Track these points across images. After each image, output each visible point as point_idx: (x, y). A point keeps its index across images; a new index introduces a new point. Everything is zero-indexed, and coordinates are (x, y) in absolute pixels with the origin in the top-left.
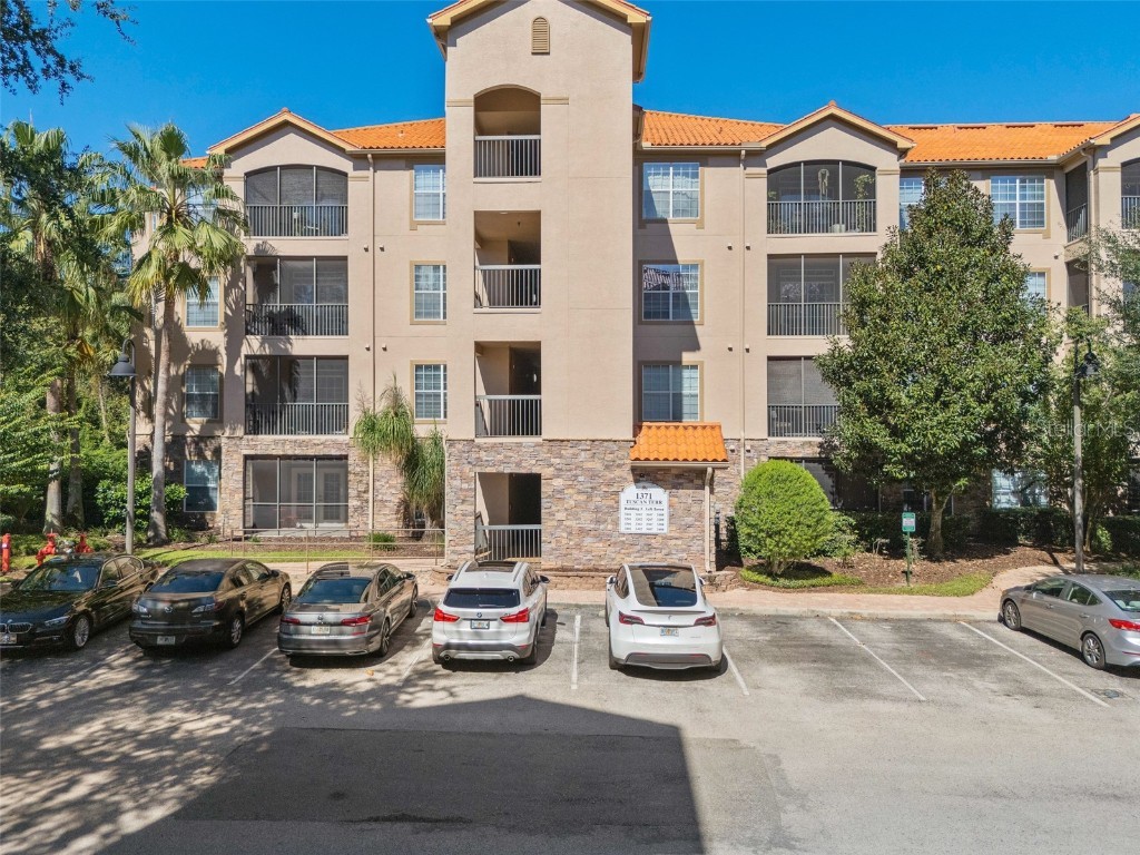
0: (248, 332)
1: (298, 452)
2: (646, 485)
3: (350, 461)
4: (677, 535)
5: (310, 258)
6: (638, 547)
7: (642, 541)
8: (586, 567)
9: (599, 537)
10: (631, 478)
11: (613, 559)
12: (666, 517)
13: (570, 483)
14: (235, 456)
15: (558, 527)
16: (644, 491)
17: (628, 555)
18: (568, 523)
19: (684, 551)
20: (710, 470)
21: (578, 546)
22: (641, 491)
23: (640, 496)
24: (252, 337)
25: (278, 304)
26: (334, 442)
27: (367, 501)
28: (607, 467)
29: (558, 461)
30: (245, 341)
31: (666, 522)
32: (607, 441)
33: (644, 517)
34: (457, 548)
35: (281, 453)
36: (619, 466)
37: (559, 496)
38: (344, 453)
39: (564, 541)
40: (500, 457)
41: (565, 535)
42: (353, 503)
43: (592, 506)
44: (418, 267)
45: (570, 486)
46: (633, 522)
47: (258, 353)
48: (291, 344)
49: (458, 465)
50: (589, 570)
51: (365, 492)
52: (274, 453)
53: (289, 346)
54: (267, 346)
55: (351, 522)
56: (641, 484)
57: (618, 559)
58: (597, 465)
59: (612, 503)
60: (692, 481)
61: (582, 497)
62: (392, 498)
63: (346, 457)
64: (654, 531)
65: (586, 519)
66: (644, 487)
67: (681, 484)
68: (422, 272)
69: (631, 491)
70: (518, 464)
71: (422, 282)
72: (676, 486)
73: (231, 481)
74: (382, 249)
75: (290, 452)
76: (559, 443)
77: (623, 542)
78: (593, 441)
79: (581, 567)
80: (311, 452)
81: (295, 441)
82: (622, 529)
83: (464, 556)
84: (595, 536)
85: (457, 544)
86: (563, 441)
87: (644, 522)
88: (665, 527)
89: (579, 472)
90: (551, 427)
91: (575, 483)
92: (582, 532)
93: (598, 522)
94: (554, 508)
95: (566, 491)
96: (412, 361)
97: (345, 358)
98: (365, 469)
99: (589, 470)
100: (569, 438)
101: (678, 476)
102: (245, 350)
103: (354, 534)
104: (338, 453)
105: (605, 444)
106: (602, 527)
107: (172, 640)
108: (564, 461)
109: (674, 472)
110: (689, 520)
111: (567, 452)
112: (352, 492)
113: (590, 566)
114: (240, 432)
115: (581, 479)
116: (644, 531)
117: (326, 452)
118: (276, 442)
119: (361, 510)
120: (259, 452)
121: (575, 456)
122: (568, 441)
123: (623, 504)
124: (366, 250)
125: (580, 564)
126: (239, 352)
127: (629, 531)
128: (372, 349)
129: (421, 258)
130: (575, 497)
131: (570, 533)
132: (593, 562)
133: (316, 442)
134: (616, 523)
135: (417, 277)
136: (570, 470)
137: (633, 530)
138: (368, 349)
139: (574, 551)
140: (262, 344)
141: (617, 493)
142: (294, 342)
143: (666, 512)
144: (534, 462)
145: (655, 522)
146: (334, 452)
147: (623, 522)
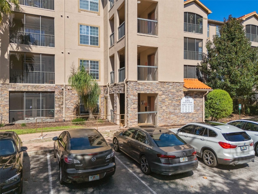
0: (10, 42)
1: (34, 90)
2: (188, 97)
3: (56, 93)
4: (196, 113)
5: (38, 16)
6: (186, 117)
7: (187, 115)
8: (171, 125)
9: (175, 114)
10: (183, 95)
11: (179, 122)
12: (193, 107)
13: (167, 97)
14: (5, 91)
15: (163, 112)
16: (188, 99)
17: (183, 120)
18: (166, 110)
19: (197, 117)
20: (208, 92)
21: (169, 118)
22: (187, 99)
23: (186, 100)
24: (13, 44)
25: (25, 32)
26: (50, 86)
27: (62, 108)
28: (177, 91)
29: (163, 89)
30: (9, 45)
31: (193, 109)
32: (177, 82)
33: (188, 107)
34: (132, 121)
35: (27, 90)
36: (180, 91)
37: (163, 101)
38: (53, 91)
39: (165, 116)
40: (146, 88)
41: (165, 114)
42: (56, 109)
43: (173, 104)
44: (81, 26)
45: (167, 98)
46: (185, 109)
47: (16, 50)
48: (31, 48)
49: (132, 90)
50: (173, 126)
51: (61, 105)
52: (24, 90)
53: (30, 49)
54: (20, 48)
55: (56, 116)
56: (187, 97)
57: (180, 121)
58: (174, 91)
59: (178, 103)
60: (199, 96)
61: (170, 101)
62: (72, 107)
63: (54, 92)
64: (190, 112)
65: (171, 109)
66: (187, 98)
67: (196, 97)
68: (83, 27)
69: (184, 99)
70: (151, 90)
71: (82, 31)
72: (195, 97)
73: (4, 102)
74: (68, 17)
75: (31, 90)
76: (163, 83)
77: (182, 116)
78: (173, 82)
79: (170, 125)
80: (39, 90)
81: (33, 86)
82: (182, 112)
83: (134, 123)
84: (174, 114)
85: (132, 119)
86: (165, 82)
87: (187, 109)
88: (193, 110)
89: (169, 93)
90: (161, 78)
91: (168, 96)
92: (171, 113)
93: (175, 109)
94: (162, 105)
95: (165, 99)
96: (79, 58)
97: (54, 55)
98: (61, 97)
99: (172, 92)
100: (166, 81)
101: (196, 94)
102: (9, 49)
103: (57, 120)
104: (51, 91)
105: (177, 83)
106: (176, 111)
107: (97, 177)
108: (165, 89)
109: (195, 93)
110: (199, 108)
111: (166, 86)
112: (56, 105)
113: (173, 124)
114: (8, 81)
115: (170, 95)
116: (187, 112)
117: (46, 90)
118: (24, 86)
119: (60, 111)
120: (16, 90)
121: (168, 87)
122: (166, 82)
123: (182, 103)
124: (62, 16)
125: (169, 124)
126: (7, 49)
127: (183, 112)
128: (64, 53)
129: (82, 22)
130: (168, 101)
131: (167, 114)
132: (174, 123)
133: (42, 86)
134: (180, 109)
135: (81, 29)
136: (166, 92)
137: (185, 112)
138: (62, 53)
139: (168, 120)
140: (17, 47)
141: (180, 100)
142: (32, 47)
143: (193, 106)
144: (156, 89)
145: (190, 109)
146: (49, 90)
147: (182, 109)
